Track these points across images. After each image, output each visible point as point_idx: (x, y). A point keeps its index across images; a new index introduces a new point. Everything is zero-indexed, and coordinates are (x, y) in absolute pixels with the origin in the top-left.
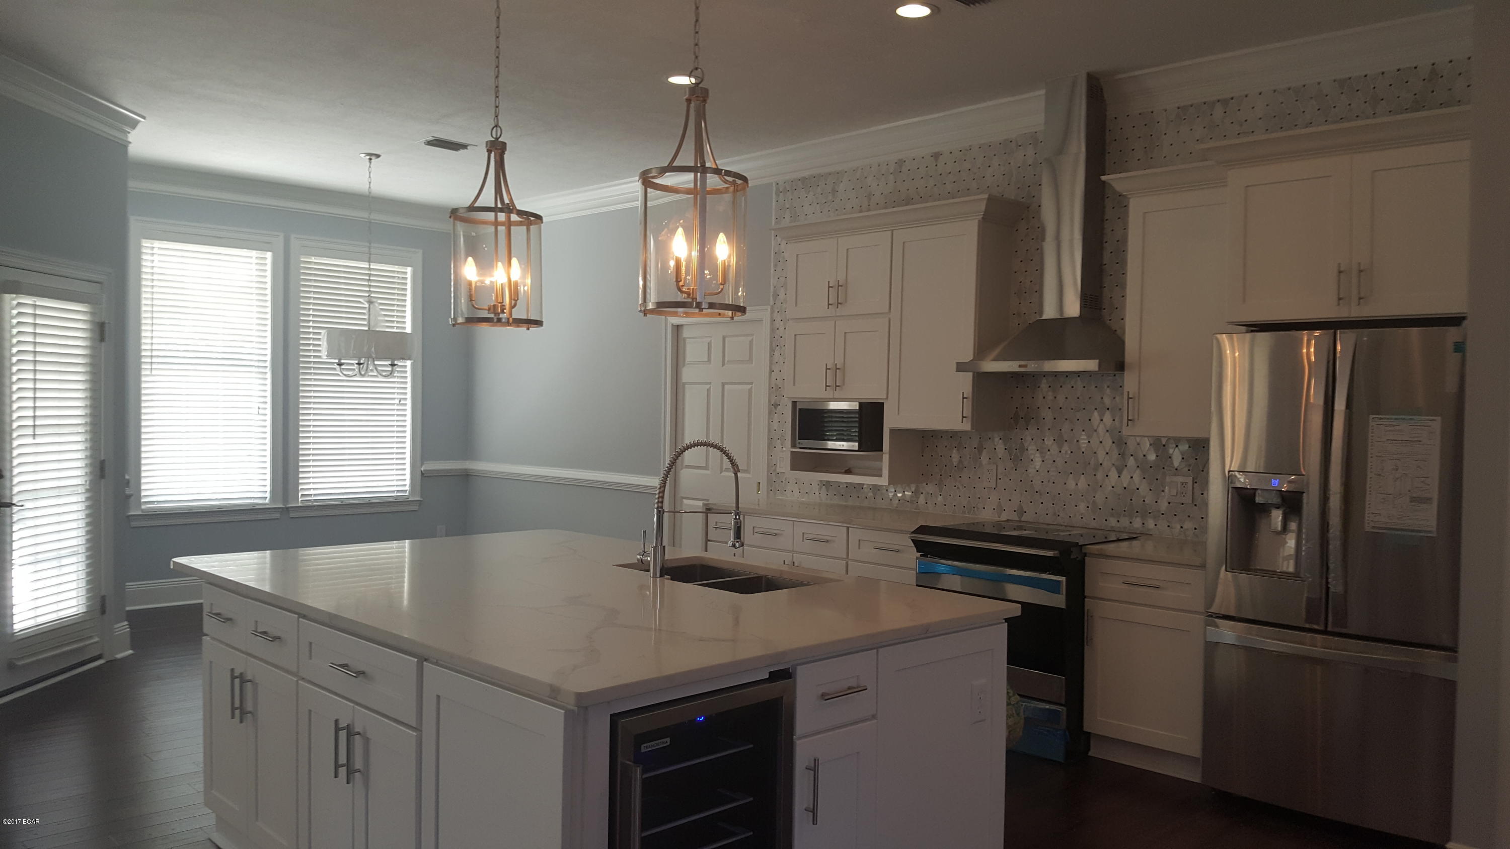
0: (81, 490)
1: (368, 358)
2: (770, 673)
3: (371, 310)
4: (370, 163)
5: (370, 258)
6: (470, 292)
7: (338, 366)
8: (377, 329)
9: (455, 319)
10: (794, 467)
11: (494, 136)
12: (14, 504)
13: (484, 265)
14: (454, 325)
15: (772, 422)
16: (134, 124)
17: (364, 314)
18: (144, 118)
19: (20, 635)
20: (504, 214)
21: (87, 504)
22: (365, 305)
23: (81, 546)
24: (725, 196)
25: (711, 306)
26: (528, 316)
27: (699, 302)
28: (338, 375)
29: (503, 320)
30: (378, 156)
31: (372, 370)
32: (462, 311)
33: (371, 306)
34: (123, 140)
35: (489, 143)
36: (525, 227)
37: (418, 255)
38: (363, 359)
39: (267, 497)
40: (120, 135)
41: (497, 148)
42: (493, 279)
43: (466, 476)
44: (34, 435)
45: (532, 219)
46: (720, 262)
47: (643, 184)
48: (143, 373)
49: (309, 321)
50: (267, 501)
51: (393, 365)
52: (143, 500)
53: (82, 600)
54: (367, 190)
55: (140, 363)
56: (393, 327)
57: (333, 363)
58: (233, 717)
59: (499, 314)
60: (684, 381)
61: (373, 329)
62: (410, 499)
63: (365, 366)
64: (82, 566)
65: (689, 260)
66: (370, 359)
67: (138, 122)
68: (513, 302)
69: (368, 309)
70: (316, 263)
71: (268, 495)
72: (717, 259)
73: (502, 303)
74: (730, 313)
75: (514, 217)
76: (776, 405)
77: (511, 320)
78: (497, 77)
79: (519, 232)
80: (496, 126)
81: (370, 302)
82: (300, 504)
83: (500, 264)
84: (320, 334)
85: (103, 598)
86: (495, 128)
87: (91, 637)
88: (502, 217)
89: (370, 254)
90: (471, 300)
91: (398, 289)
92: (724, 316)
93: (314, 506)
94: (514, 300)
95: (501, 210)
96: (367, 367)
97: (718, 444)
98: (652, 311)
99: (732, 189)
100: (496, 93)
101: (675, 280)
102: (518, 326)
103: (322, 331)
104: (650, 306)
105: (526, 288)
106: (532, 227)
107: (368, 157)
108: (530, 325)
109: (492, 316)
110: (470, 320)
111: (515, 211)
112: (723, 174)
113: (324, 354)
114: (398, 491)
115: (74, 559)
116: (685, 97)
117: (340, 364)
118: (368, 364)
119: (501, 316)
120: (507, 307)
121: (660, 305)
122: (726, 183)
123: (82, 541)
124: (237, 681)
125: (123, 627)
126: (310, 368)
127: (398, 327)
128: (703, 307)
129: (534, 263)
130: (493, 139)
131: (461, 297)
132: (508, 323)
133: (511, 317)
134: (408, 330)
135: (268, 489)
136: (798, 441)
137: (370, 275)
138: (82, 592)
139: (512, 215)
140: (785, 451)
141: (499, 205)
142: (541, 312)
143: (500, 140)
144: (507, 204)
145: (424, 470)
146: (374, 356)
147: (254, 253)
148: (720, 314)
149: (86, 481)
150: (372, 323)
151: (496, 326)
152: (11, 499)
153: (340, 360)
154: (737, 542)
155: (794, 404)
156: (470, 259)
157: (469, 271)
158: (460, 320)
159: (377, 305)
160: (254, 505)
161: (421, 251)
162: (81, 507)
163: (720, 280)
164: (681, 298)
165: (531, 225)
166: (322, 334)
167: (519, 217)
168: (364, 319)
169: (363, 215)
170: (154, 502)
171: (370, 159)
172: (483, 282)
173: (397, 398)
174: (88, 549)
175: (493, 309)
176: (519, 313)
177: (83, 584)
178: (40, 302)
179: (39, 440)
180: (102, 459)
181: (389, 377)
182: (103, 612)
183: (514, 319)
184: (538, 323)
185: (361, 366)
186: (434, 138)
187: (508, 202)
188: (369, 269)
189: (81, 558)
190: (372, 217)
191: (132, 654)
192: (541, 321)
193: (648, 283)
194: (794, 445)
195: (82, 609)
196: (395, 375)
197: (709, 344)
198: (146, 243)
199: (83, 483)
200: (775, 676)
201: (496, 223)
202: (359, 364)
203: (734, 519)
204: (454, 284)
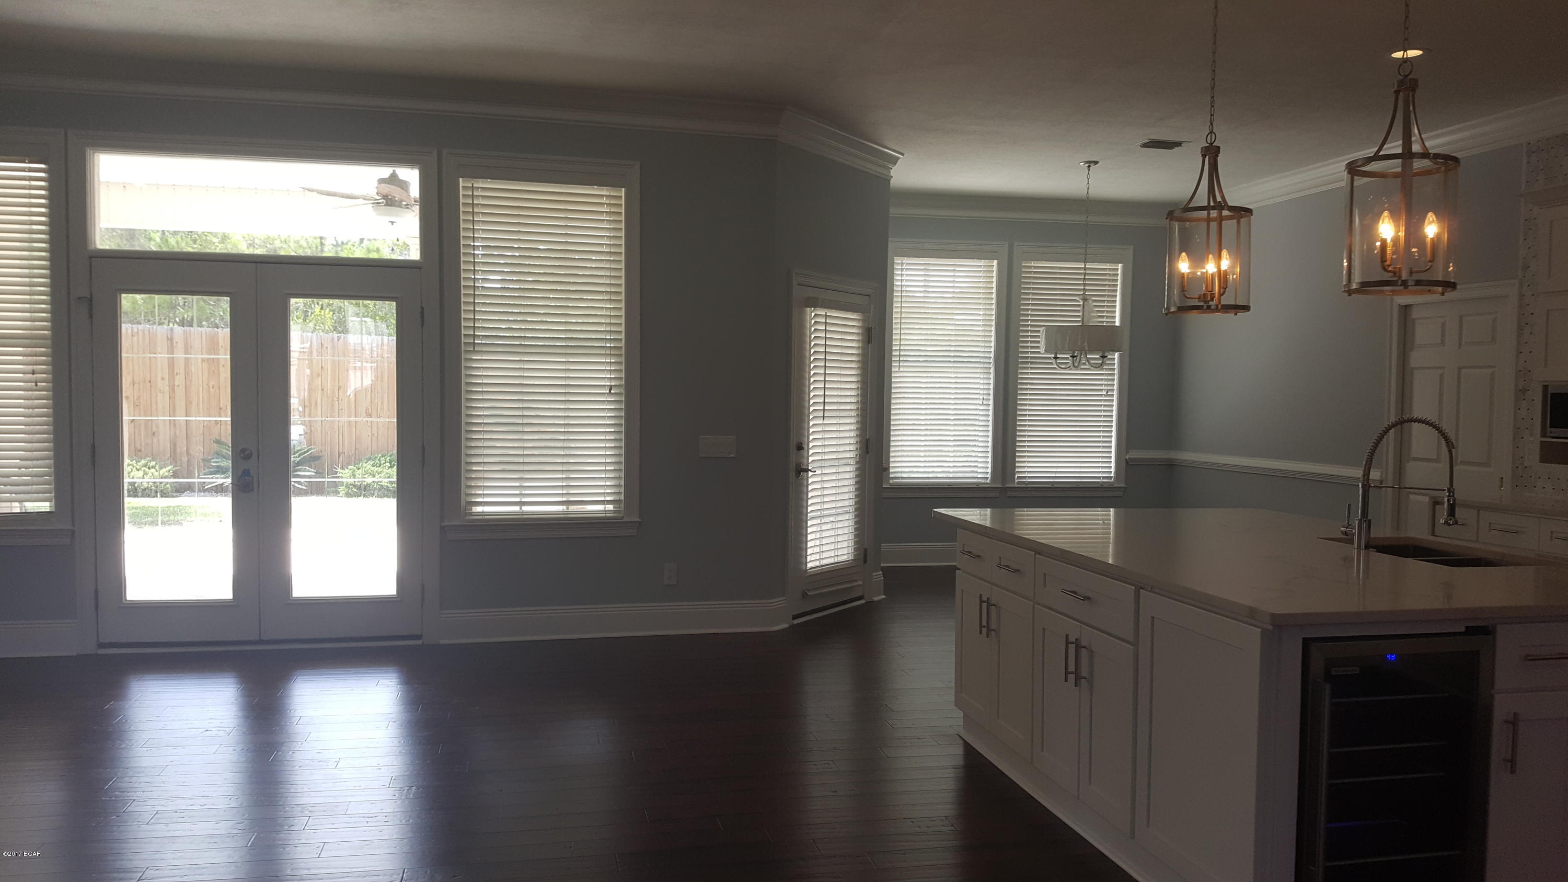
0: (852, 462)
1: (1081, 351)
2: (1467, 627)
3: (1085, 307)
4: (1089, 170)
5: (1086, 259)
6: (1182, 284)
7: (1054, 360)
8: (1090, 324)
9: (1168, 308)
10: (1544, 459)
11: (1209, 142)
12: (810, 470)
13: (1198, 259)
14: (1166, 314)
15: (1519, 409)
16: (895, 161)
17: (1078, 311)
18: (903, 154)
19: (810, 572)
20: (1216, 211)
21: (857, 473)
22: (1079, 302)
23: (851, 507)
24: (1437, 176)
25: (1418, 283)
26: (1236, 302)
27: (1404, 280)
28: (1055, 368)
29: (1213, 307)
30: (1096, 163)
31: (1084, 364)
32: (1174, 302)
33: (1086, 303)
34: (887, 175)
35: (1204, 148)
36: (1235, 220)
37: (1129, 252)
38: (1077, 352)
39: (988, 478)
40: (885, 172)
41: (1211, 153)
42: (1204, 271)
43: (1171, 465)
44: (824, 417)
45: (1242, 212)
46: (1428, 240)
47: (1349, 173)
48: (893, 369)
49: (1028, 320)
50: (988, 481)
51: (1103, 357)
52: (891, 476)
53: (851, 550)
54: (1086, 195)
55: (891, 361)
56: (1103, 322)
57: (1050, 358)
58: (981, 633)
59: (1209, 302)
60: (1412, 365)
61: (1086, 324)
62: (1115, 486)
63: (1078, 360)
64: (851, 523)
65: (1395, 241)
66: (1083, 352)
67: (899, 158)
68: (1222, 290)
69: (1082, 306)
70: (1035, 267)
71: (989, 476)
72: (1427, 237)
73: (1212, 291)
74: (1440, 289)
75: (1225, 213)
76: (1524, 391)
77: (1220, 307)
78: (1213, 88)
79: (1229, 226)
80: (1211, 133)
81: (1085, 300)
82: (1016, 485)
83: (1211, 256)
84: (1039, 331)
85: (866, 550)
86: (1209, 135)
87: (856, 581)
88: (1214, 214)
89: (1086, 255)
90: (1183, 291)
91: (1109, 285)
92: (1434, 292)
93: (1028, 487)
94: (1223, 288)
95: (1213, 208)
96: (1080, 360)
97: (1435, 422)
98: (1357, 291)
99: (1443, 168)
100: (1212, 104)
101: (1379, 260)
102: (1227, 312)
103: (1041, 329)
104: (1354, 286)
105: (1235, 276)
106: (1242, 220)
107: (1087, 165)
108: (1238, 310)
109: (1202, 304)
110: (1183, 309)
111: (1226, 208)
112: (1431, 157)
113: (1042, 350)
114: (1104, 478)
115: (846, 517)
116: (1394, 90)
117: (1056, 358)
118: (1081, 358)
119: (1211, 303)
120: (1217, 295)
121: (1364, 284)
122: (1438, 164)
123: (852, 502)
124: (984, 605)
125: (878, 576)
126: (1027, 363)
127: (1107, 322)
128: (1409, 284)
129: (1243, 253)
130: (1208, 145)
131: (1174, 289)
132: (1217, 310)
133: (1220, 303)
134: (1117, 324)
135: (989, 470)
136: (1549, 430)
137: (1085, 274)
138: (851, 543)
139: (1223, 211)
140: (1533, 441)
141: (1212, 204)
142: (1249, 298)
143: (1214, 144)
144: (1220, 202)
145: (1129, 459)
146: (1087, 348)
147: (982, 262)
148: (1429, 291)
149: (857, 455)
150: (1086, 320)
151: (1205, 313)
152: (808, 466)
153: (1056, 354)
154: (1451, 519)
155: (1545, 388)
156: (1184, 254)
157: (1184, 266)
158: (1173, 309)
159: (1090, 302)
160: (978, 484)
161: (1132, 247)
162: (852, 475)
163: (1429, 258)
164: (1387, 277)
165: (1242, 218)
166: (1041, 331)
167: (1231, 212)
168: (1078, 316)
169: (1081, 218)
170: (899, 477)
171: (1089, 166)
172: (1195, 273)
173: (1105, 389)
174: (856, 510)
175: (1203, 298)
176: (1227, 300)
177: (851, 537)
178: (831, 313)
179: (826, 422)
180: (868, 437)
181: (1100, 368)
182: (865, 562)
183: (1222, 305)
184: (1246, 308)
185: (1075, 358)
186: (1149, 141)
187: (1220, 200)
188: (1085, 269)
189: (851, 516)
190: (1090, 219)
191: (885, 599)
192: (1248, 306)
193: (1353, 263)
194: (1544, 435)
195: (851, 557)
196: (1104, 367)
197: (1443, 325)
198: (897, 260)
199: (855, 456)
200: (1471, 631)
201: (1209, 220)
202: (1073, 357)
203: (1448, 496)
204: (1168, 277)
